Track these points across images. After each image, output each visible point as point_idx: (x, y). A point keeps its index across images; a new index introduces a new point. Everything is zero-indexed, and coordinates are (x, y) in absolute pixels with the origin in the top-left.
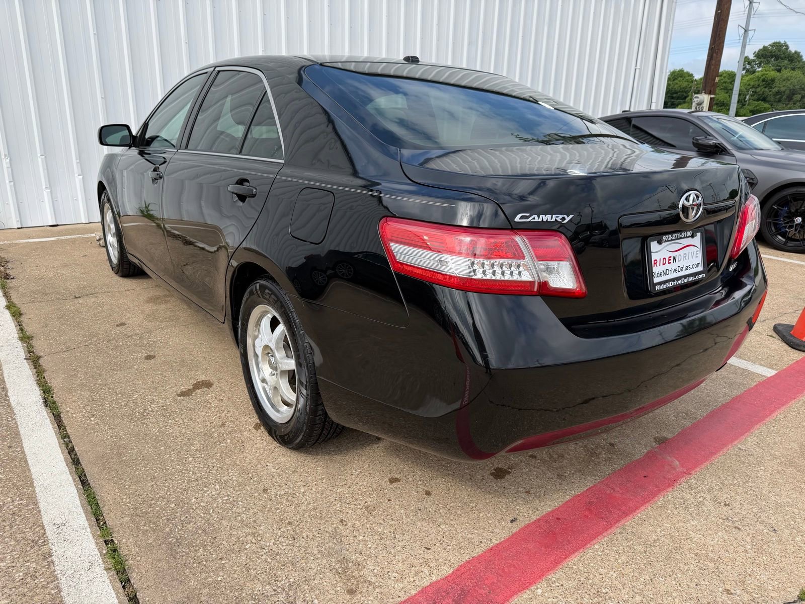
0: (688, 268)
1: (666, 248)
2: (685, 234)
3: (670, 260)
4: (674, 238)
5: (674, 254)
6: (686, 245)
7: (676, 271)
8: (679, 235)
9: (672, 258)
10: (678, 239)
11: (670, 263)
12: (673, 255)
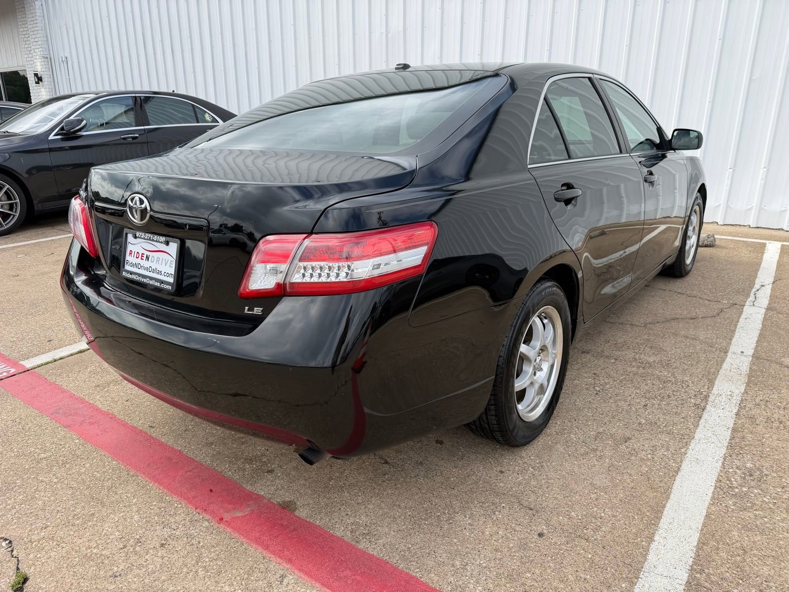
0: (159, 273)
1: (141, 244)
2: (158, 238)
3: (143, 257)
4: (146, 238)
5: (149, 253)
6: (161, 250)
7: (147, 269)
8: (152, 236)
9: (145, 256)
10: (150, 239)
11: (143, 259)
12: (146, 253)
